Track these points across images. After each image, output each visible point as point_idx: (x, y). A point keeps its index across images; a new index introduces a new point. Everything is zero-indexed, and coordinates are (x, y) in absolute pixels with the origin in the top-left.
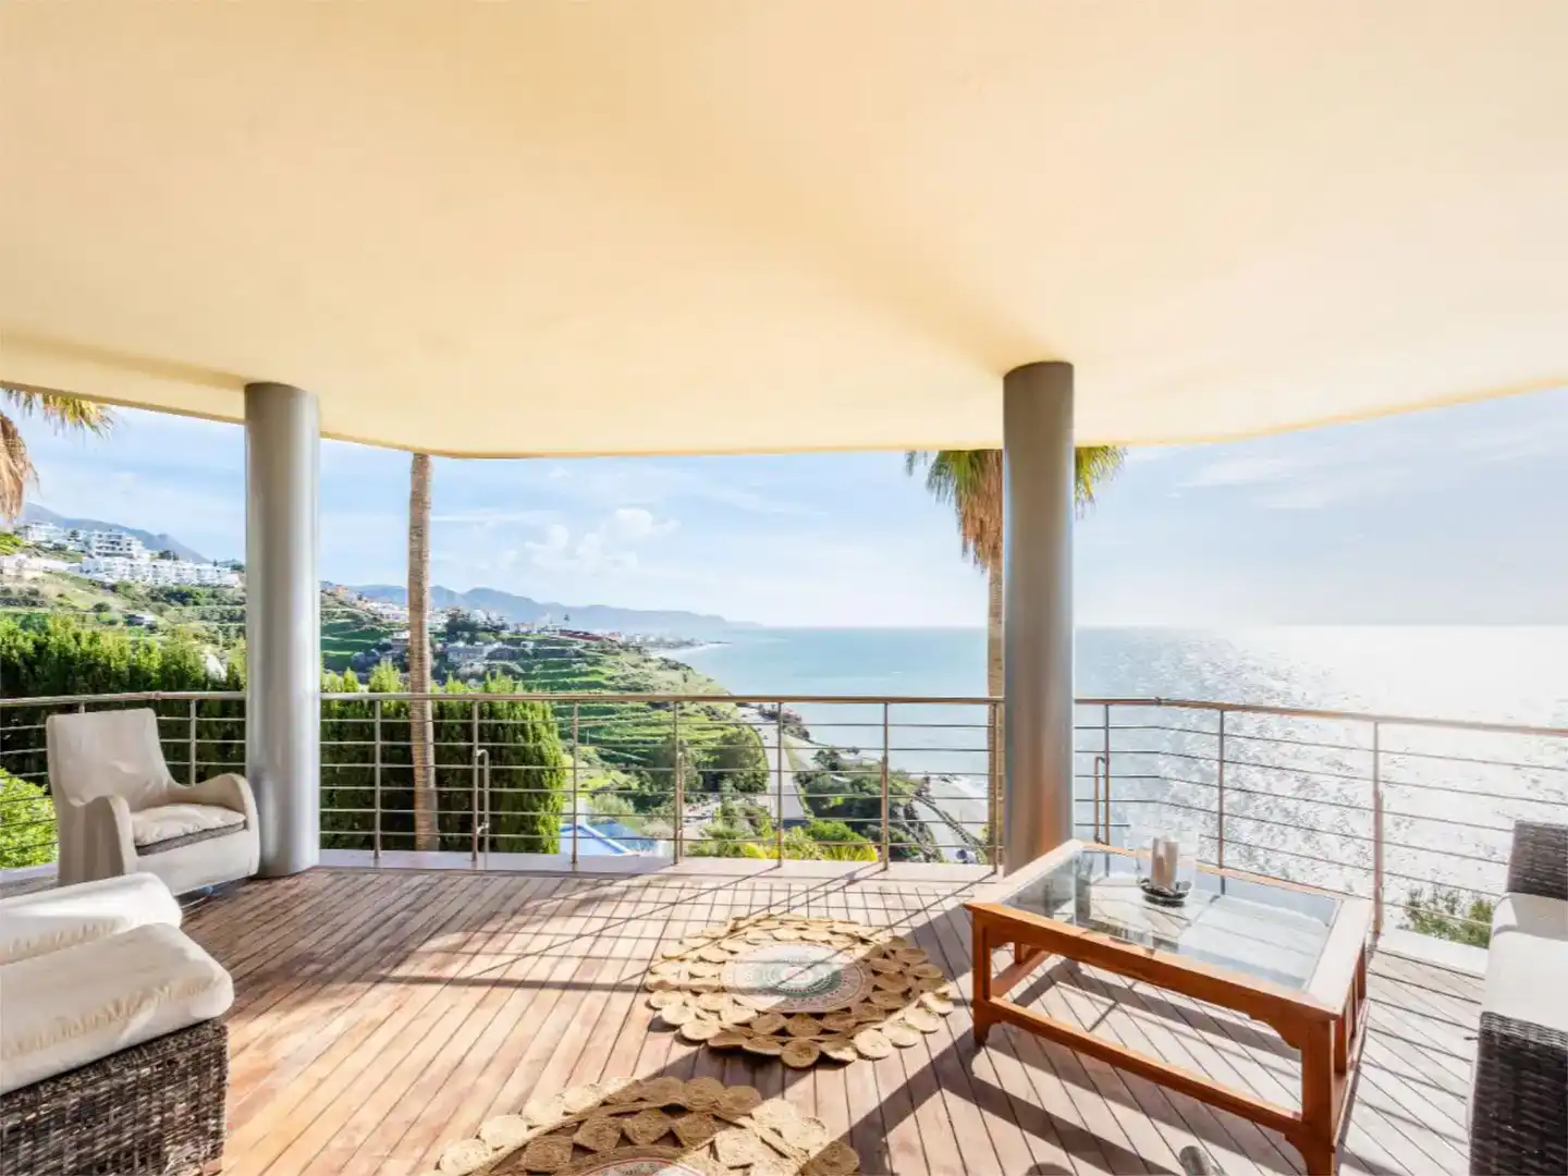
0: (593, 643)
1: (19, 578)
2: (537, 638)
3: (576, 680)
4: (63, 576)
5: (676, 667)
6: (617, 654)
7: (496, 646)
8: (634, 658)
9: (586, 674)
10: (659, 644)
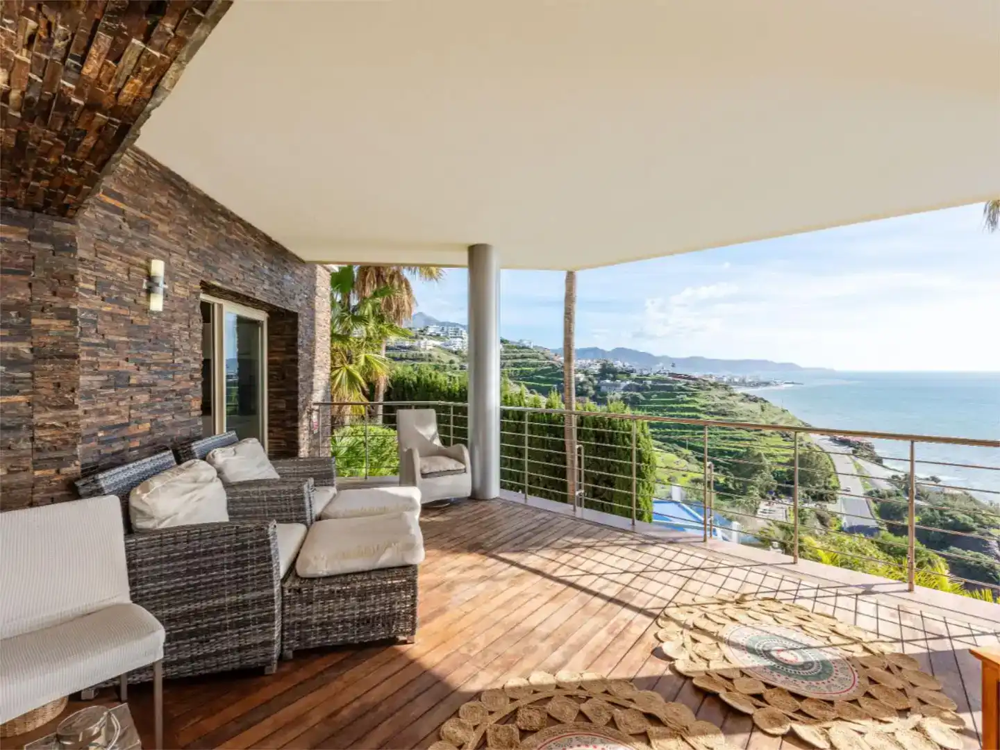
0: (691, 381)
1: (425, 349)
2: (654, 377)
3: (679, 406)
4: (439, 347)
5: (755, 400)
6: (710, 389)
7: (628, 383)
8: (721, 393)
9: (687, 402)
10: (743, 383)
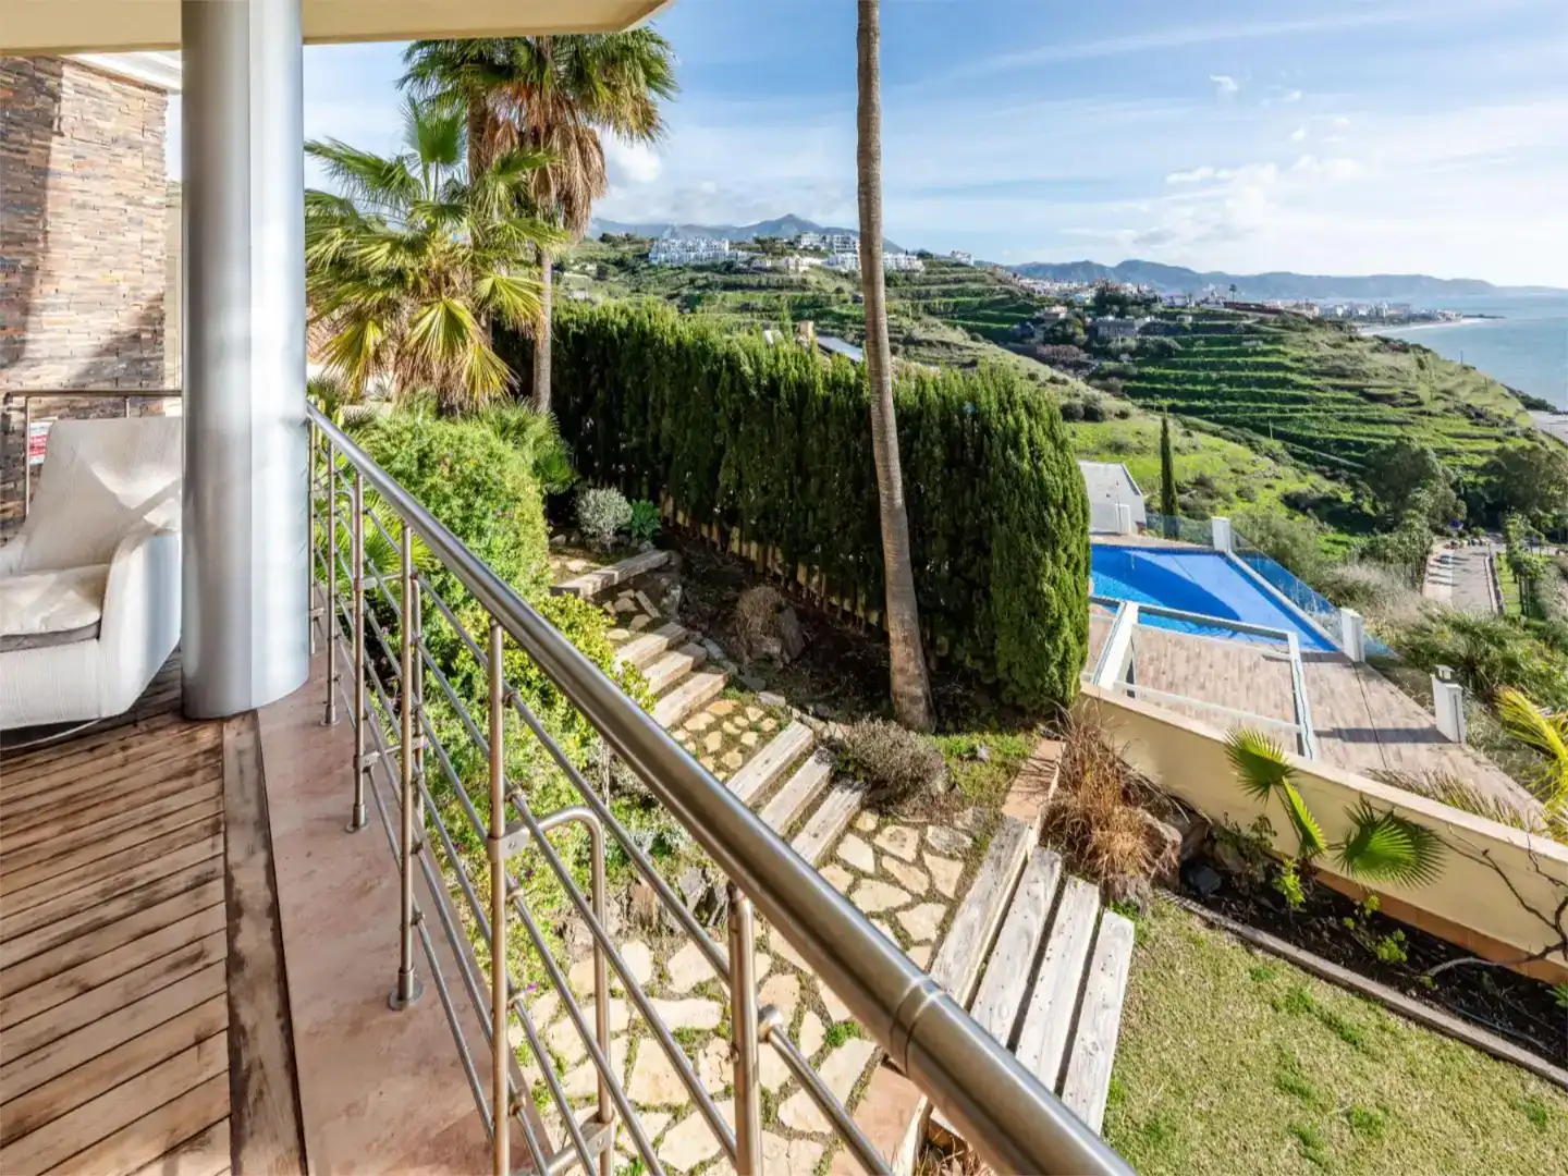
0: (1268, 316)
2: (1196, 311)
3: (1249, 360)
5: (1404, 348)
6: (1307, 330)
7: (1148, 320)
8: (1333, 335)
9: (1265, 353)
10: (1376, 317)
